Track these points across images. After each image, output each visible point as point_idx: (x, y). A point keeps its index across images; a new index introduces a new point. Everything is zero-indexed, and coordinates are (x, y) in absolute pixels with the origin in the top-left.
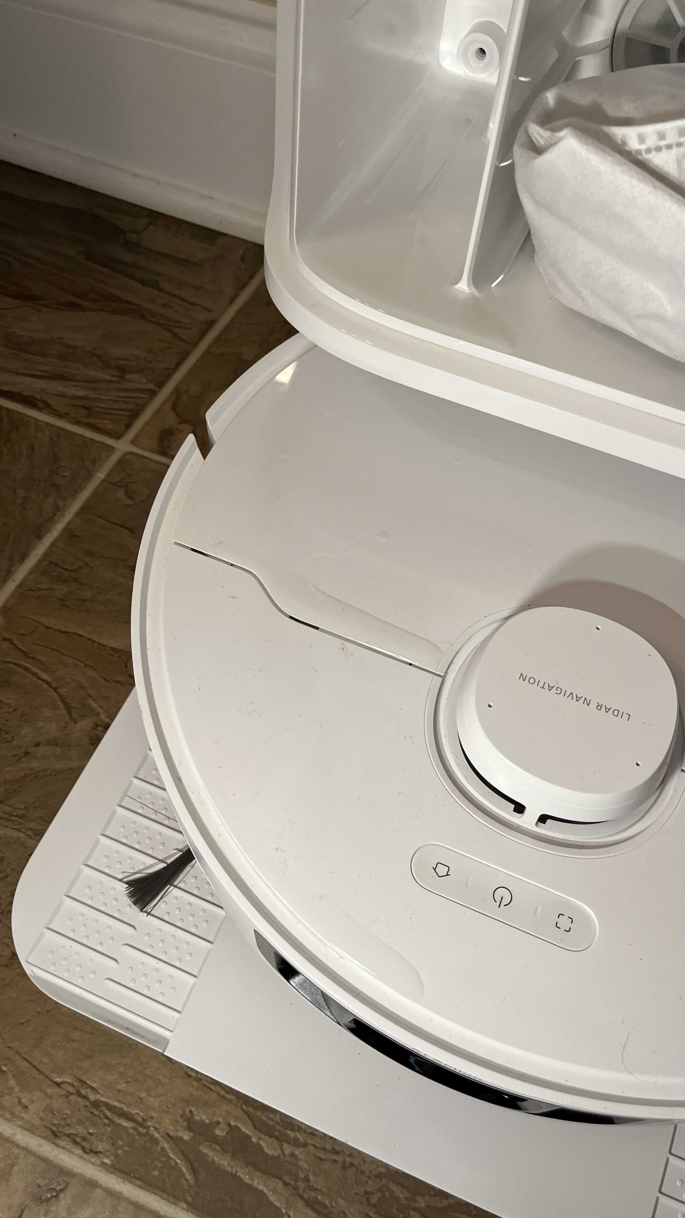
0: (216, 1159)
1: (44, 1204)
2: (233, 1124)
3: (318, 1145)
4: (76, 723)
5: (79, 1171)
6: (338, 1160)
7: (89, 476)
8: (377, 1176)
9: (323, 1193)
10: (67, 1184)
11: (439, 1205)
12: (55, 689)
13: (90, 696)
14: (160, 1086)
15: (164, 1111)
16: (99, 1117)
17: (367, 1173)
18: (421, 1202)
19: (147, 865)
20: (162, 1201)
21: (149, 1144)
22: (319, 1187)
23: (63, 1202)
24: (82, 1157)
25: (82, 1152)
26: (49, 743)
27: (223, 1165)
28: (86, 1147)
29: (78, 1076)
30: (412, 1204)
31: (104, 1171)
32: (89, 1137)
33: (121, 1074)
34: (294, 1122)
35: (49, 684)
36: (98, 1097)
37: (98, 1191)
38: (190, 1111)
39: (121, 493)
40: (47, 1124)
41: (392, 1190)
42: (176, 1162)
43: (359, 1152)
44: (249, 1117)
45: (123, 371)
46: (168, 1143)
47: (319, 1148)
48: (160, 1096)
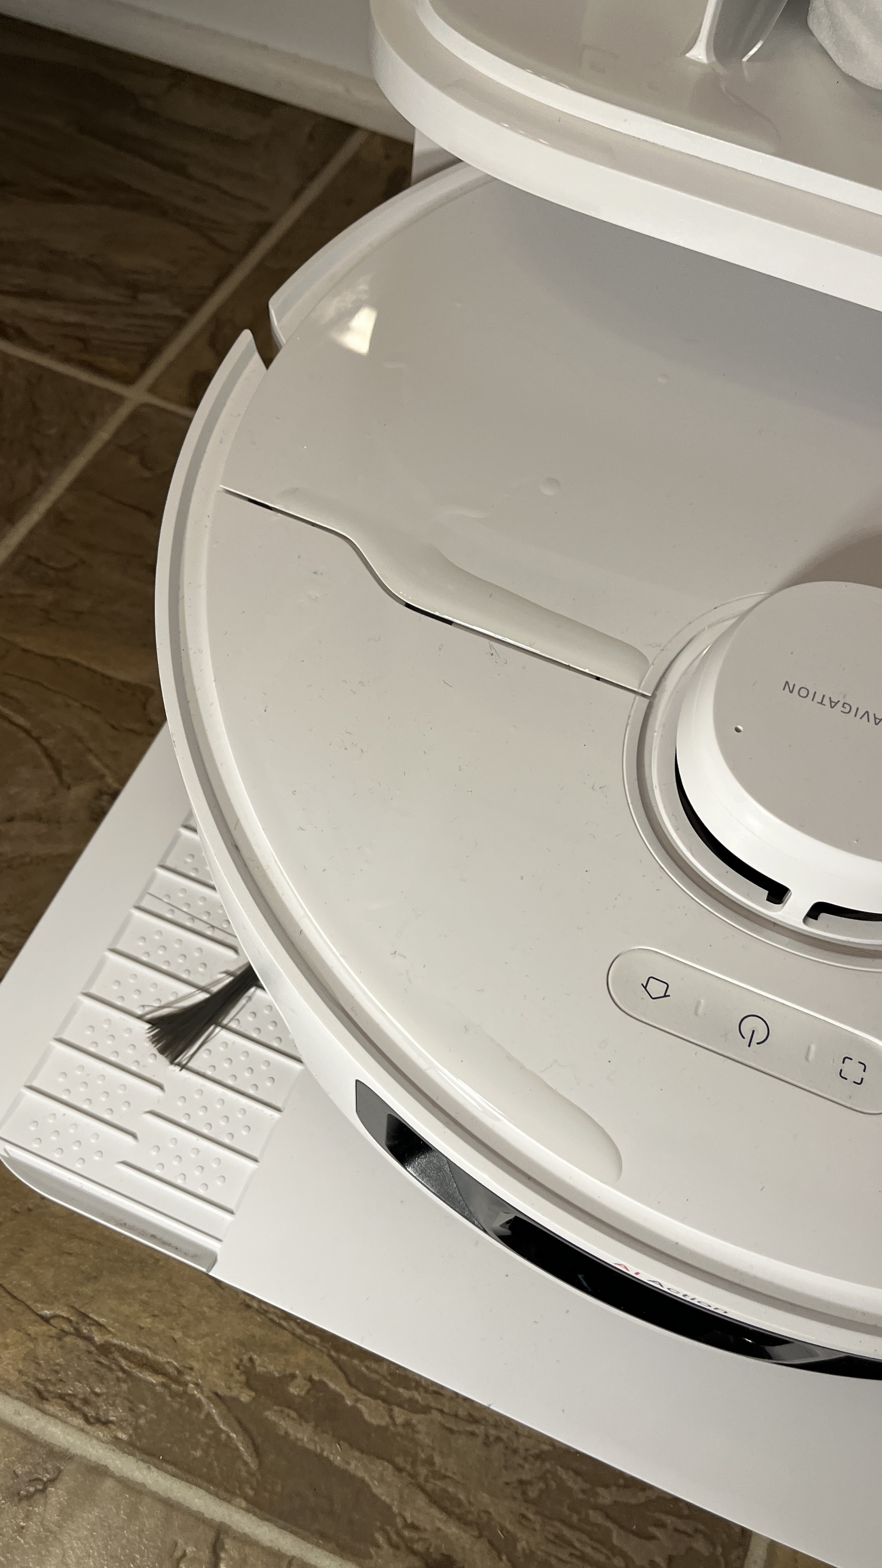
0: (291, 1431)
1: (24, 1504)
2: (316, 1377)
3: (446, 1410)
4: (69, 788)
5: (78, 1452)
6: (477, 1431)
7: (85, 436)
8: (537, 1457)
9: (456, 1483)
10: (60, 1471)
11: (633, 1501)
12: (37, 740)
13: (90, 751)
14: (204, 1323)
15: (211, 1360)
16: (110, 1369)
17: (522, 1451)
18: (606, 1497)
19: (180, 995)
20: (208, 1496)
21: (187, 1409)
22: (449, 1474)
23: (53, 1500)
24: (82, 1430)
25: (84, 1422)
26: (28, 817)
27: (302, 1440)
28: (89, 1415)
29: (76, 1306)
30: (592, 1500)
31: (117, 1451)
32: (93, 1398)
33: (144, 1303)
34: (410, 1375)
35: (28, 732)
36: (108, 1337)
37: (109, 1483)
38: (251, 1360)
39: (133, 461)
40: (29, 1381)
41: (561, 1479)
42: (229, 1436)
43: (508, 1420)
44: (340, 1367)
45: (134, 289)
46: (216, 1406)
47: (449, 1414)
48: (204, 1336)
